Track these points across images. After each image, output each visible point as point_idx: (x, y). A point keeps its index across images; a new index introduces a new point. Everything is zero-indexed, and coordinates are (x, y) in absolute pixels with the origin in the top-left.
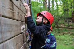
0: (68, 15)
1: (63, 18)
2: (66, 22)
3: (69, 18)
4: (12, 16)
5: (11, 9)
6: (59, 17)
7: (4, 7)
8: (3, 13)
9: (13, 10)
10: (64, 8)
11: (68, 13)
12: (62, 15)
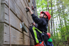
0: (65, 39)
1: (61, 41)
2: (64, 44)
3: (66, 42)
4: (23, 43)
5: (21, 38)
6: (59, 41)
7: (16, 38)
8: (14, 42)
9: (23, 39)
10: (61, 35)
11: (65, 38)
12: (61, 39)
